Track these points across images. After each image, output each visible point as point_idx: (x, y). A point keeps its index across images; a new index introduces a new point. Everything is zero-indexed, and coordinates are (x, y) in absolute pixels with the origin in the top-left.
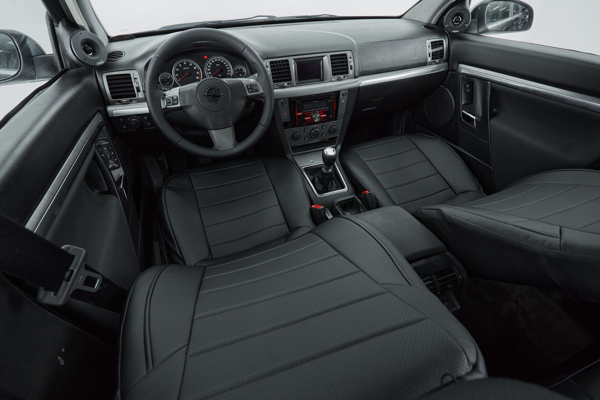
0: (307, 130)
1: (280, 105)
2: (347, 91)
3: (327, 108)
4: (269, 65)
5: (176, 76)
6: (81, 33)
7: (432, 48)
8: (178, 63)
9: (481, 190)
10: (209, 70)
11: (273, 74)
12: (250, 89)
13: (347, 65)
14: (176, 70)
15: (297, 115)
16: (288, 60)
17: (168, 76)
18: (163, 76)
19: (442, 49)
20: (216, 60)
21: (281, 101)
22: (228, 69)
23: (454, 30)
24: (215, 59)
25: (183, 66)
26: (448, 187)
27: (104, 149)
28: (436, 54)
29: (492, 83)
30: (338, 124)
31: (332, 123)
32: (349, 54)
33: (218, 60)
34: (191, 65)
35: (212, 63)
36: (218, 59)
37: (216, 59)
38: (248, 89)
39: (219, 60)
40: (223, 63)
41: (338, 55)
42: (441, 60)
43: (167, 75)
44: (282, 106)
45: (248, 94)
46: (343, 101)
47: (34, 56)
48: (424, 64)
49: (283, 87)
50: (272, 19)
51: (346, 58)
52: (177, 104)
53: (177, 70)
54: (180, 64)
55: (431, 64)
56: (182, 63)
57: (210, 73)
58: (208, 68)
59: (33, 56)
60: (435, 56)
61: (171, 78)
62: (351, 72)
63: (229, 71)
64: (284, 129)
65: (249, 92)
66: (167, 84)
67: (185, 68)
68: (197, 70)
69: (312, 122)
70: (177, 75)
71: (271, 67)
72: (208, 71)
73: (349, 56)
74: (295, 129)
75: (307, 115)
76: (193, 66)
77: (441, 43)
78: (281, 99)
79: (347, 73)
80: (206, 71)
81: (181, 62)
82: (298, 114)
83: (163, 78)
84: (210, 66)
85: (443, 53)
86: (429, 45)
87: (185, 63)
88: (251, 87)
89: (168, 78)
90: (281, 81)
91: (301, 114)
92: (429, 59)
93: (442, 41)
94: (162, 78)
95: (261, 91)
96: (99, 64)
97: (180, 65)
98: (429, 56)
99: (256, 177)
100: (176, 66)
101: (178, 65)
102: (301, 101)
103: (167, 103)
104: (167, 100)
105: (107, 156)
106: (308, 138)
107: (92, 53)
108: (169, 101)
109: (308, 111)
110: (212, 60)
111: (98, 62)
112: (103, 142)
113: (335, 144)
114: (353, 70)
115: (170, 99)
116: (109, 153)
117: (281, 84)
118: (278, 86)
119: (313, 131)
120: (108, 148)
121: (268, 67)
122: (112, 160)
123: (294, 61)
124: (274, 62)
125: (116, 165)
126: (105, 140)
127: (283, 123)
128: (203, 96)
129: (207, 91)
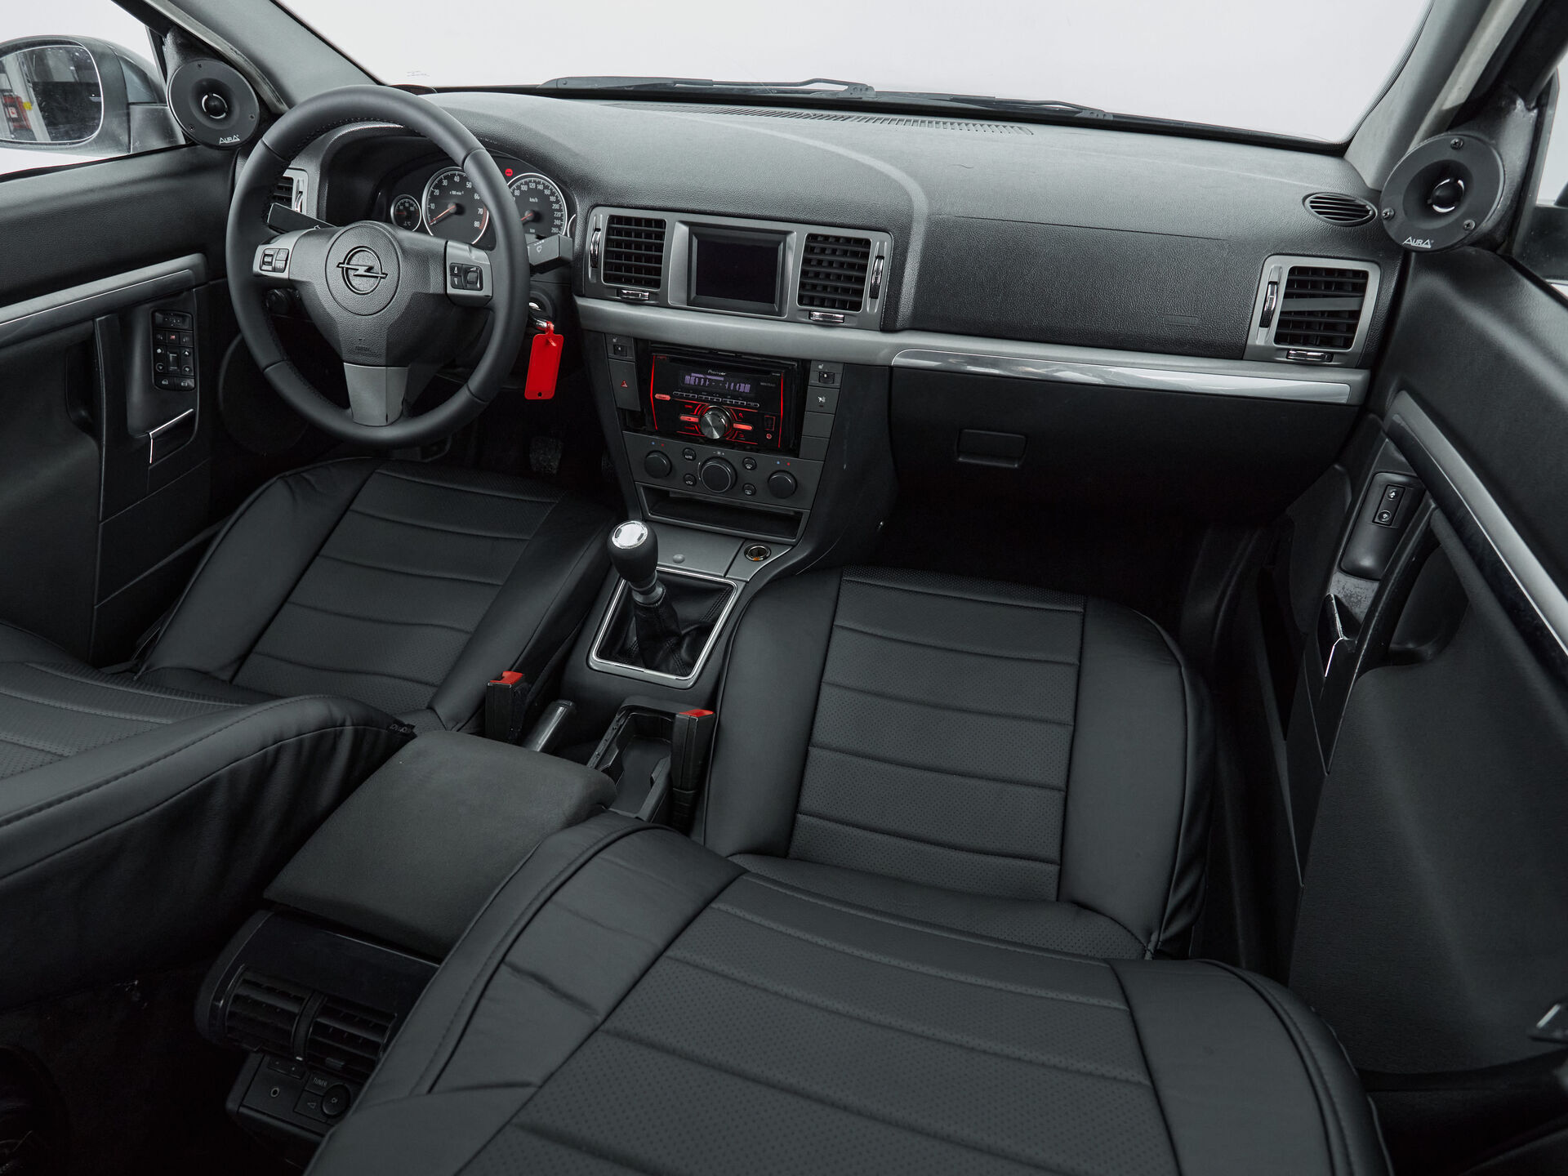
0: (691, 457)
1: (611, 354)
2: (838, 370)
3: (752, 404)
4: (603, 223)
5: (430, 208)
6: (200, 66)
7: (1286, 296)
8: (441, 175)
12: (456, 275)
13: (862, 280)
14: (433, 192)
15: (654, 397)
16: (661, 223)
17: (412, 205)
18: (402, 201)
19: (1355, 308)
20: (532, 186)
21: (614, 340)
22: (558, 218)
23: (1415, 238)
24: (530, 181)
27: (169, 337)
28: (1320, 323)
29: (1437, 513)
30: (806, 469)
31: (779, 461)
32: (881, 244)
33: (536, 187)
34: (469, 185)
35: (522, 192)
36: (539, 183)
37: (535, 182)
38: (453, 273)
39: (540, 187)
40: (548, 196)
41: (848, 240)
42: (1332, 354)
43: (411, 202)
44: (615, 356)
45: (451, 290)
46: (821, 398)
47: (133, 104)
48: (1234, 351)
49: (636, 302)
50: (856, 95)
51: (866, 256)
52: (283, 271)
53: (437, 192)
54: (445, 178)
55: (1264, 357)
56: (450, 179)
59: (129, 104)
60: (1293, 330)
61: (417, 212)
62: (871, 307)
63: (557, 222)
64: (624, 428)
65: (454, 286)
66: (405, 225)
67: (454, 193)
69: (695, 434)
70: (433, 206)
71: (610, 231)
73: (874, 251)
74: (655, 441)
75: (687, 406)
77: (1358, 283)
79: (856, 306)
81: (449, 173)
82: (657, 396)
83: (401, 207)
85: (1352, 328)
86: (1280, 279)
87: (457, 179)
88: (464, 272)
89: (412, 209)
90: (638, 282)
91: (668, 397)
92: (1261, 337)
93: (1364, 275)
94: (399, 207)
95: (486, 291)
96: (226, 142)
97: (445, 183)
98: (1265, 322)
99: (497, 538)
100: (436, 182)
101: (441, 181)
102: (673, 360)
103: (264, 263)
104: (266, 255)
105: (169, 356)
106: (695, 482)
107: (225, 114)
108: (268, 259)
109: (691, 395)
110: (522, 184)
111: (224, 137)
112: (175, 322)
113: (794, 536)
114: (878, 300)
115: (272, 255)
116: (178, 351)
117: (628, 289)
118: (619, 292)
119: (710, 463)
120: (179, 338)
121: (598, 230)
122: (178, 366)
123: (685, 229)
124: (628, 220)
125: (190, 383)
126: (181, 319)
127: (620, 410)
128: (338, 266)
129: (349, 258)
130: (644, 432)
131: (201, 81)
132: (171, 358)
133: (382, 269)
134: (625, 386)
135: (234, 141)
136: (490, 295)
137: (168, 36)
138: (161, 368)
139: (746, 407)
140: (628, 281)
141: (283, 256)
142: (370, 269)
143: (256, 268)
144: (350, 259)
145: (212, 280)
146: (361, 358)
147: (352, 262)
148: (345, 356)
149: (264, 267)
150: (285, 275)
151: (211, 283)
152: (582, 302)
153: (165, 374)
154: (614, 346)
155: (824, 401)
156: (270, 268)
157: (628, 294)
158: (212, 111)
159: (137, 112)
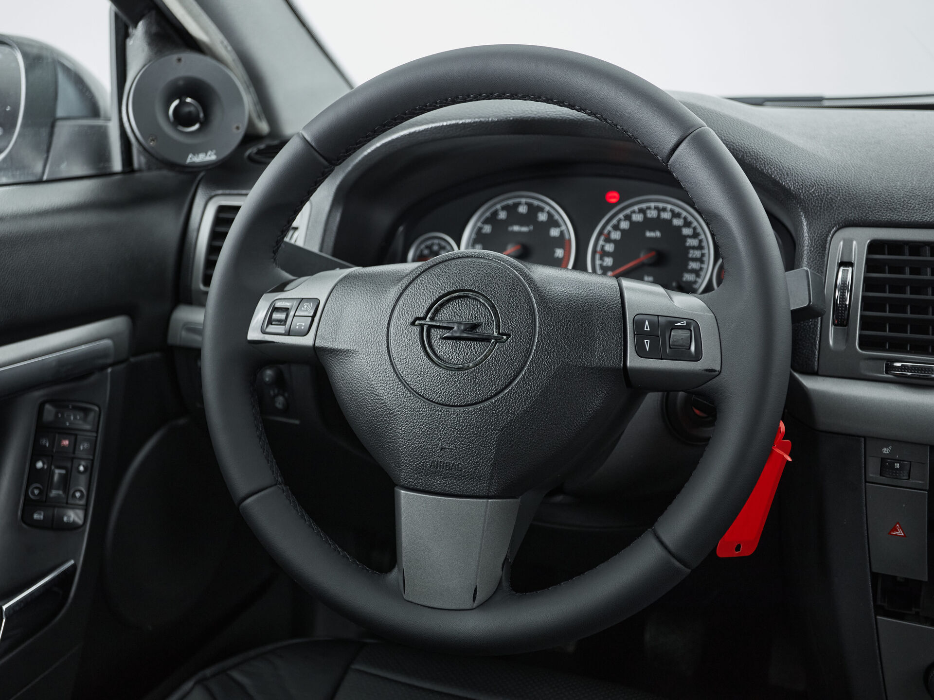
1: (874, 477)
6: (180, 60)
8: (498, 206)
10: (610, 248)
11: (867, 304)
12: (647, 335)
14: (480, 229)
18: (429, 243)
20: (652, 214)
21: (886, 451)
22: (695, 260)
24: (649, 208)
25: (513, 215)
27: (60, 442)
33: (659, 215)
34: (542, 217)
35: (633, 224)
36: (664, 210)
37: (656, 208)
38: (640, 334)
39: (666, 215)
40: (679, 228)
43: (443, 243)
44: (884, 479)
45: (633, 361)
47: (62, 119)
49: (923, 382)
52: (305, 333)
53: (487, 229)
54: (503, 208)
56: (511, 209)
57: (609, 261)
58: (608, 240)
59: (56, 120)
63: (693, 265)
64: (880, 610)
65: (641, 352)
67: (516, 228)
68: (562, 241)
71: (871, 265)
72: (604, 254)
76: (553, 222)
78: (886, 441)
80: (594, 252)
81: (511, 202)
83: (427, 252)
84: (616, 235)
87: (523, 209)
88: (662, 330)
90: (920, 349)
94: (422, 251)
95: (710, 359)
97: (502, 215)
100: (488, 214)
101: (495, 213)
103: (270, 322)
104: (276, 309)
105: (53, 474)
107: (197, 126)
108: (276, 316)
110: (634, 212)
111: (196, 152)
112: (74, 419)
115: (286, 310)
116: (69, 465)
117: (903, 361)
118: (889, 368)
120: (75, 445)
122: (64, 492)
124: (895, 246)
125: (74, 516)
126: (82, 414)
127: (875, 576)
128: (413, 324)
129: (437, 307)
130: (917, 618)
131: (177, 80)
132: (56, 478)
133: (498, 328)
134: (900, 533)
136: (718, 368)
137: (141, 25)
138: (36, 492)
140: (898, 346)
141: (307, 310)
142: (474, 327)
143: (254, 334)
144: (437, 311)
146: (439, 483)
147: (439, 317)
148: (404, 477)
149: (272, 328)
150: (307, 341)
151: (132, 360)
152: (811, 384)
153: (43, 503)
154: (883, 460)
156: (281, 329)
157: (903, 368)
158: (182, 119)
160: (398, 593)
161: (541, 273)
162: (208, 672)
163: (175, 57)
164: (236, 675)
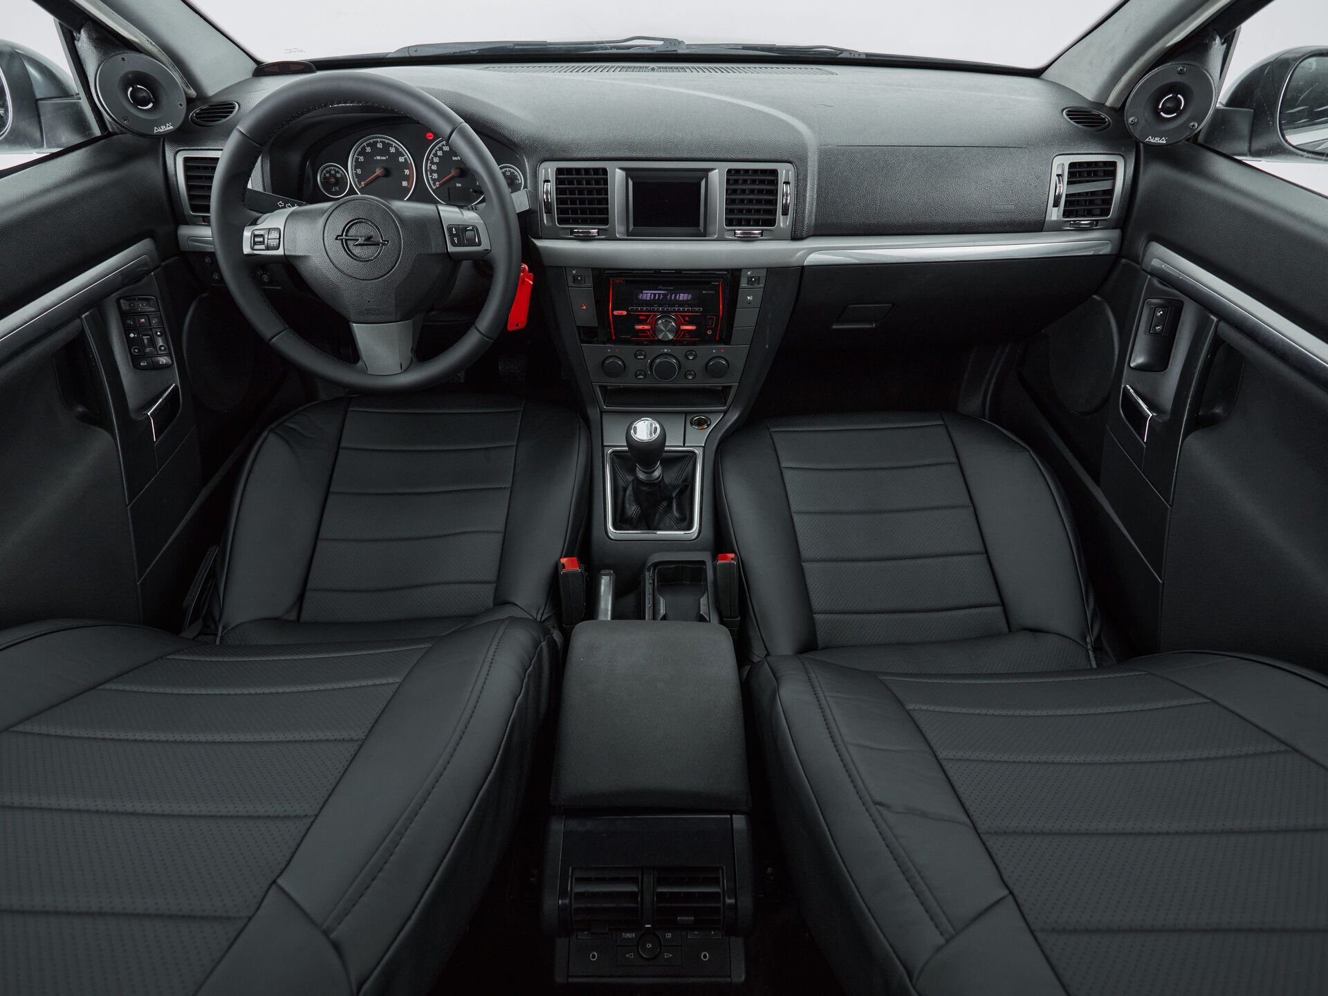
0: (642, 357)
1: (570, 284)
2: (763, 273)
3: (697, 309)
4: (552, 176)
5: (356, 173)
6: (123, 59)
7: (1069, 183)
8: (364, 143)
9: (1088, 640)
10: (434, 167)
11: (559, 201)
12: (455, 236)
13: (775, 202)
14: (357, 159)
15: (613, 314)
16: (605, 171)
17: (338, 172)
18: (328, 169)
19: (1110, 188)
21: (574, 272)
23: (1154, 136)
25: (376, 151)
26: (996, 599)
27: (139, 320)
28: (1086, 201)
29: (1222, 324)
30: (734, 354)
31: (715, 349)
32: (785, 172)
34: (392, 150)
35: (444, 152)
38: (452, 235)
41: (755, 171)
42: (1097, 221)
43: (337, 169)
44: (574, 285)
45: (451, 249)
46: (749, 297)
47: (41, 99)
48: (1037, 226)
49: (587, 238)
50: (671, 48)
51: (775, 182)
52: (277, 248)
53: (361, 159)
54: (368, 145)
55: (1057, 228)
56: (373, 145)
57: (435, 176)
58: (432, 163)
59: (37, 100)
60: (1074, 207)
61: (344, 178)
62: (783, 222)
64: (583, 341)
65: (454, 244)
66: (334, 190)
67: (378, 158)
68: (406, 165)
69: (650, 339)
70: (359, 171)
71: (559, 181)
72: (432, 172)
73: (782, 178)
74: (610, 349)
75: (641, 318)
76: (398, 153)
77: (1109, 170)
78: (574, 268)
79: (772, 223)
80: (426, 171)
81: (371, 141)
82: (615, 313)
83: (327, 175)
84: (436, 160)
85: (1109, 202)
86: (1063, 171)
87: (380, 145)
88: (461, 233)
89: (338, 175)
90: (584, 222)
91: (624, 313)
92: (1055, 214)
93: (1114, 164)
94: (325, 175)
95: (485, 245)
96: (161, 131)
97: (368, 150)
98: (1056, 204)
99: (487, 449)
100: (359, 149)
101: (364, 149)
103: (255, 243)
104: (256, 236)
105: (143, 339)
106: (645, 376)
107: (151, 105)
108: (257, 239)
109: (645, 308)
110: (443, 145)
111: (159, 126)
112: (142, 307)
113: (724, 404)
114: (789, 216)
115: (262, 236)
116: (150, 333)
117: (579, 228)
118: (572, 232)
119: (658, 361)
120: (149, 321)
121: (548, 181)
122: (154, 347)
123: (623, 173)
124: (569, 171)
125: (163, 360)
126: (146, 302)
127: (579, 328)
128: (336, 239)
129: (347, 229)
131: (127, 74)
132: (146, 341)
133: (382, 238)
134: (585, 307)
135: (168, 129)
136: (489, 248)
137: (82, 31)
138: (136, 351)
139: (692, 312)
140: (576, 222)
141: (275, 235)
142: (369, 238)
143: (247, 250)
144: (348, 231)
145: (162, 262)
146: (371, 318)
147: (350, 234)
148: (353, 317)
149: (256, 247)
150: (280, 252)
151: (163, 264)
152: (540, 243)
153: (144, 356)
154: (574, 276)
155: (751, 299)
156: (262, 247)
157: (578, 232)
158: (138, 101)
159: (46, 108)
160: (364, 371)
161: (397, 205)
162: (273, 425)
163: (119, 57)
164: (287, 424)
